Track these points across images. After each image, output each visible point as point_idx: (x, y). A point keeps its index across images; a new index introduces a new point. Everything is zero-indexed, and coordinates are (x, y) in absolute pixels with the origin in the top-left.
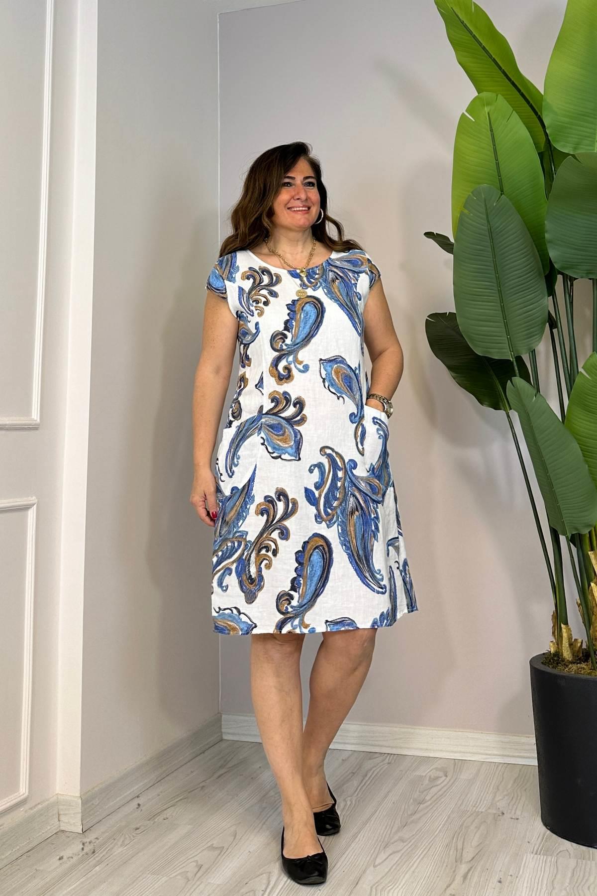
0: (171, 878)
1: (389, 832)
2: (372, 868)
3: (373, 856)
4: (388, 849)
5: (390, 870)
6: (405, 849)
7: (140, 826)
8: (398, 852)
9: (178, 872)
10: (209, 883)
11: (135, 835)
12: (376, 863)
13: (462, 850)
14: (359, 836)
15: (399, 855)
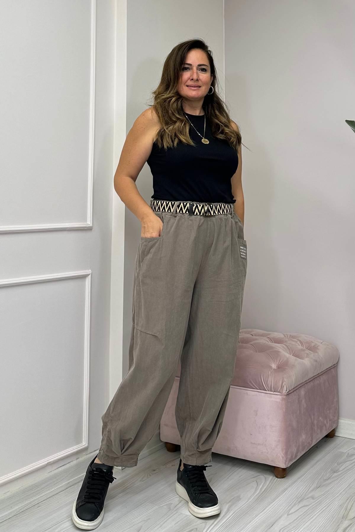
0: (160, 507)
1: (307, 491)
2: (286, 515)
3: (289, 508)
4: (301, 503)
5: (297, 519)
6: (313, 504)
7: (157, 469)
8: (307, 506)
9: (165, 504)
10: (181, 513)
11: (151, 474)
12: (289, 513)
13: (350, 509)
14: (286, 492)
15: (307, 508)
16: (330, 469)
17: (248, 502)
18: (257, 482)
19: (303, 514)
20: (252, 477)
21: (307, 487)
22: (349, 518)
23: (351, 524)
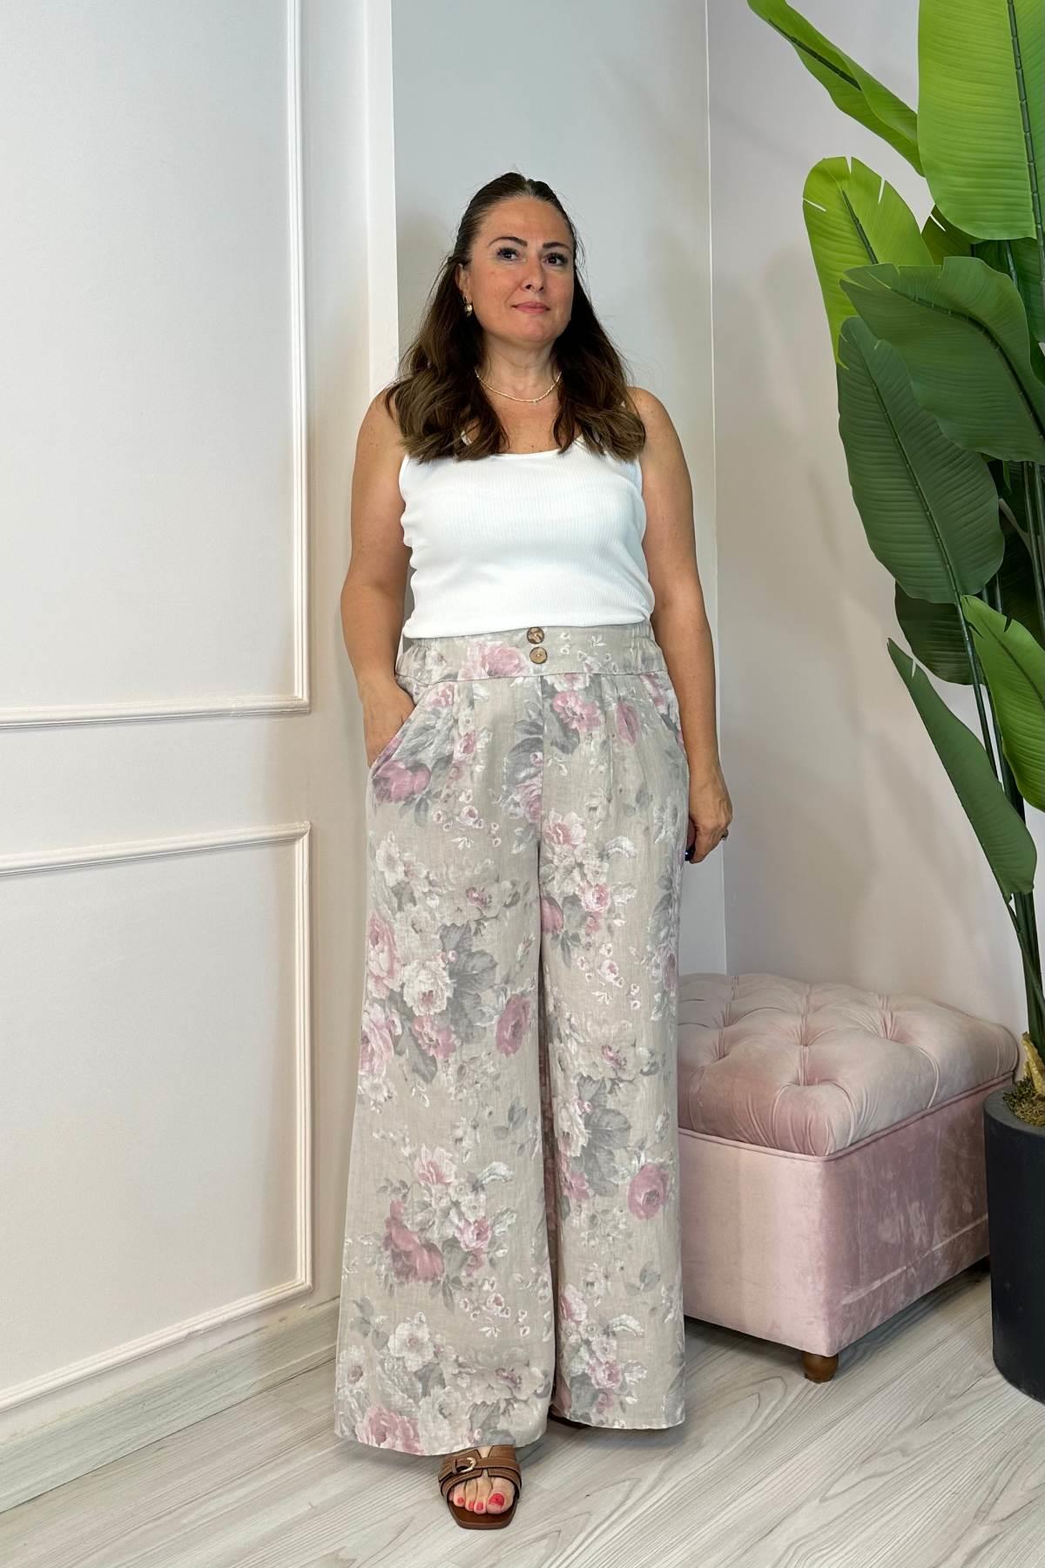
1: (892, 1428)
2: (818, 1500)
3: (830, 1479)
4: (868, 1465)
5: (847, 1511)
6: (898, 1471)
8: (882, 1475)
12: (827, 1496)
14: (832, 1430)
15: (880, 1482)
16: (972, 1367)
17: (722, 1456)
18: (759, 1396)
19: (868, 1496)
20: (751, 1380)
21: (897, 1417)
22: (995, 1518)
23: (996, 1536)
